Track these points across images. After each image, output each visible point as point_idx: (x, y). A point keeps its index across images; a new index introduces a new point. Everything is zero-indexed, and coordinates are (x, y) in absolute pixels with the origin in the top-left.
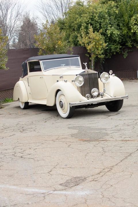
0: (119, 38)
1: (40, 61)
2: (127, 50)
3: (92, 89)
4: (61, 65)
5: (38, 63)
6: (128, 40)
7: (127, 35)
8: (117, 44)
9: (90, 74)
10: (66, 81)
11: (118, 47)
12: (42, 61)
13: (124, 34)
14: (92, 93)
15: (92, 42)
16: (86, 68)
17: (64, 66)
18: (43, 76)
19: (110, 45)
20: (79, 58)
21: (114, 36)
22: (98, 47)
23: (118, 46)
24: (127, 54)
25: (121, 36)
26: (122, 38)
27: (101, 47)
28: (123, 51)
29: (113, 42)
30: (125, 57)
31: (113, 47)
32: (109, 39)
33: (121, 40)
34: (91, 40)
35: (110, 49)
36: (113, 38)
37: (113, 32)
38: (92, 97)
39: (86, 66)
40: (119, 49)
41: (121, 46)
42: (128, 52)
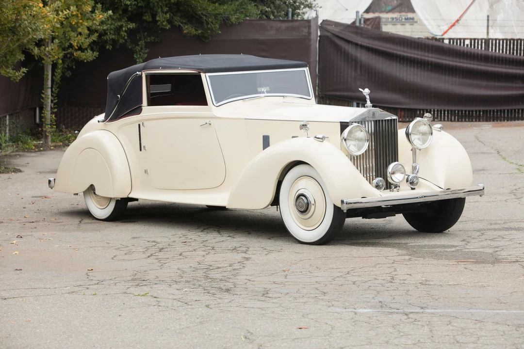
1: (203, 75)
3: (389, 164)
5: (195, 81)
9: (379, 121)
10: (322, 139)
12: (208, 75)
14: (388, 175)
16: (369, 103)
17: (268, 92)
18: (212, 121)
20: (306, 70)
23: (123, 24)
38: (389, 186)
39: (368, 97)
40: (126, 31)
41: (132, 22)
42: (147, 45)
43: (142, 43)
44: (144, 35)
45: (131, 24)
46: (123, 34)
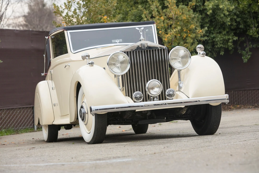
0: (231, 19)
2: (249, 45)
4: (113, 41)
6: (252, 23)
7: (249, 12)
8: (227, 32)
11: (229, 39)
12: (69, 32)
13: (243, 8)
15: (173, 26)
19: (213, 34)
21: (220, 15)
22: (187, 36)
23: (231, 37)
24: (250, 53)
25: (235, 14)
26: (238, 20)
27: (193, 35)
28: (239, 48)
29: (219, 28)
30: (245, 60)
31: (219, 38)
32: (211, 21)
33: (235, 24)
34: (171, 22)
35: (214, 42)
36: (219, 18)
37: (218, 6)
40: (231, 42)
41: (236, 36)
42: (251, 50)
43: (247, 49)
44: (249, 44)
45: (235, 37)
46: (230, 44)
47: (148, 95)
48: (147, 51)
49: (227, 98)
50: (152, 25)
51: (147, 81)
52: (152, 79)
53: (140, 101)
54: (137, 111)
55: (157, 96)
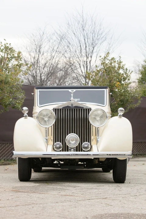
1: (36, 90)
12: (39, 90)
47: (68, 146)
48: (74, 110)
49: (131, 154)
50: (105, 90)
51: (68, 134)
52: (72, 133)
53: (59, 150)
54: (52, 158)
55: (75, 147)
